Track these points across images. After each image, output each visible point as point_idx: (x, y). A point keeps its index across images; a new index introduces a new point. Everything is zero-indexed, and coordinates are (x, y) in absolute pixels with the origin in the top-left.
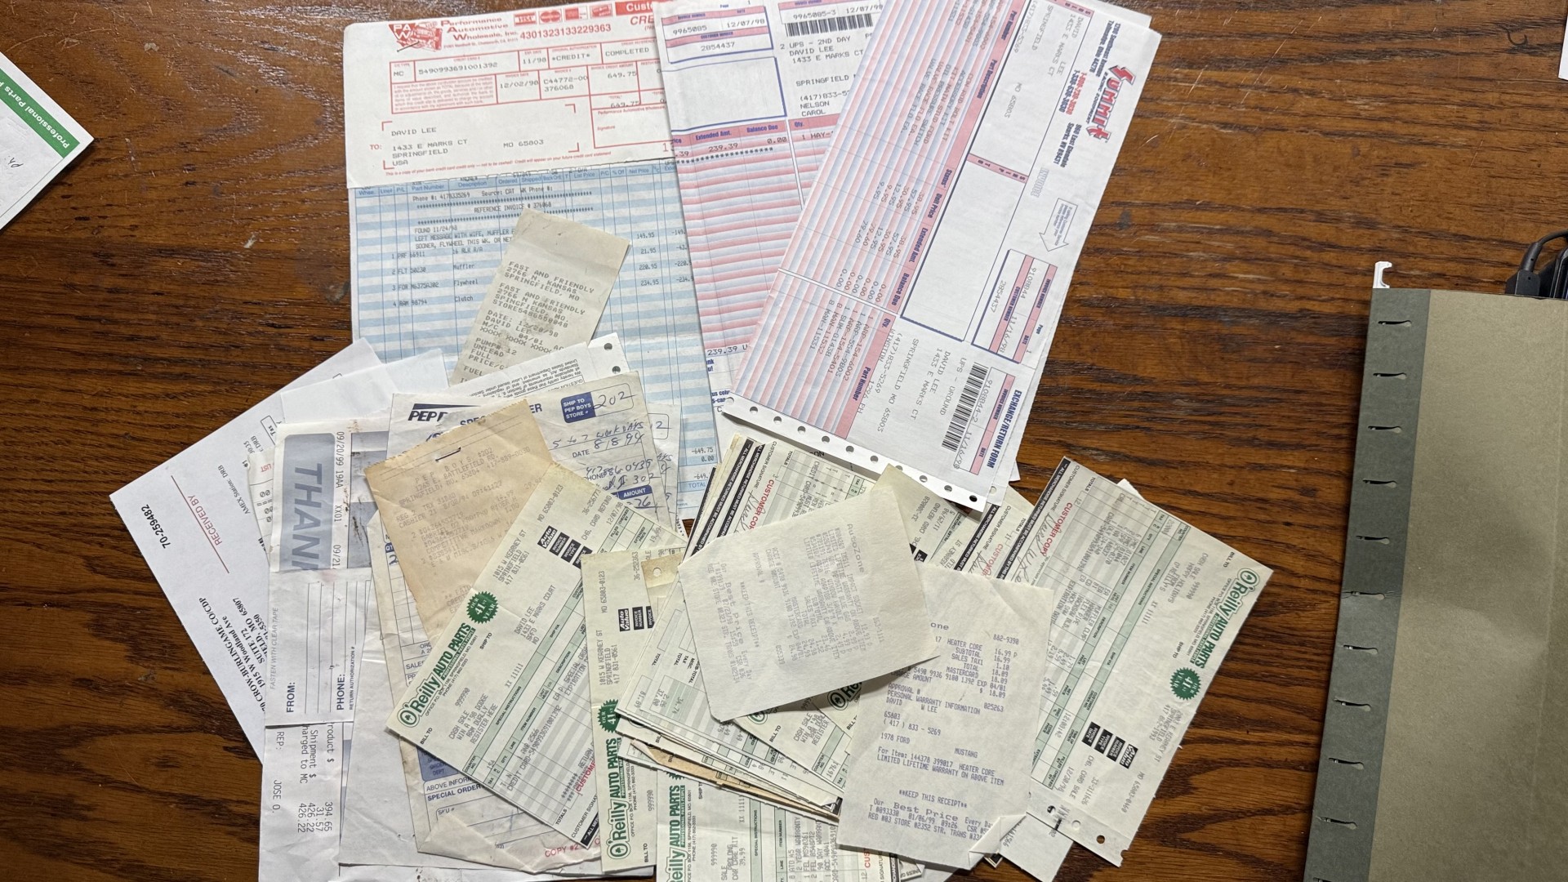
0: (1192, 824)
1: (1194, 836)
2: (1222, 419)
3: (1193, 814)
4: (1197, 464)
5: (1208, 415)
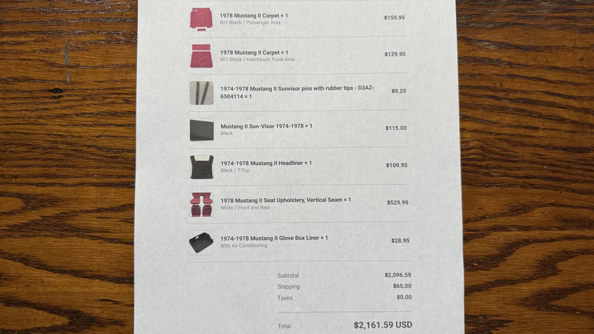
0: (559, 294)
1: (560, 303)
2: (574, 14)
3: (559, 289)
4: (557, 48)
5: (564, 12)
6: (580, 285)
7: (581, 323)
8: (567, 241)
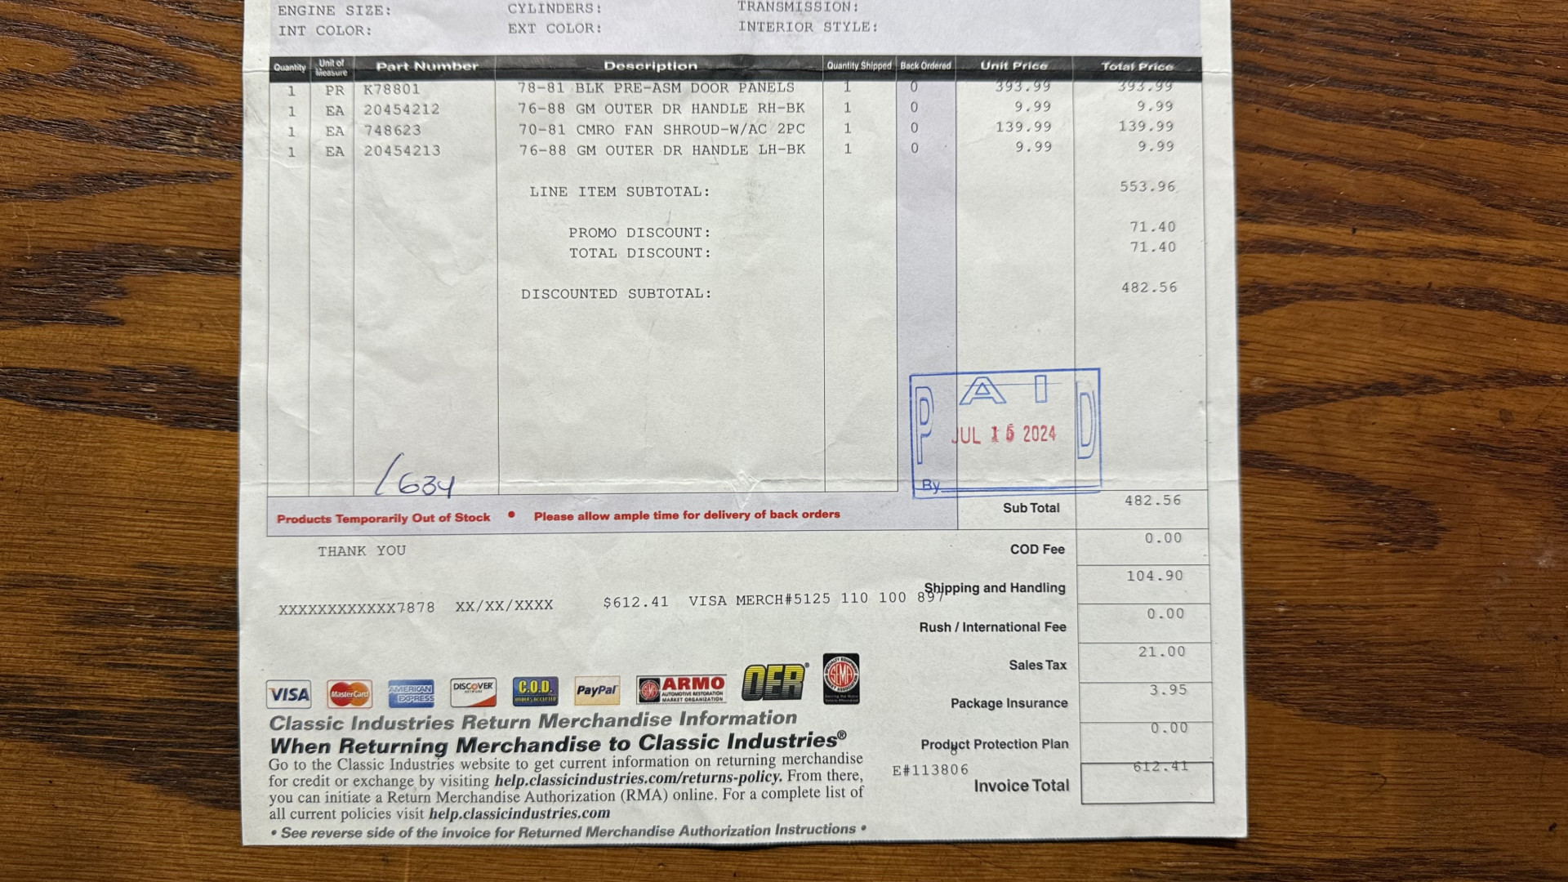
6: (1299, 389)
7: (1293, 501)
8: (1265, 255)
